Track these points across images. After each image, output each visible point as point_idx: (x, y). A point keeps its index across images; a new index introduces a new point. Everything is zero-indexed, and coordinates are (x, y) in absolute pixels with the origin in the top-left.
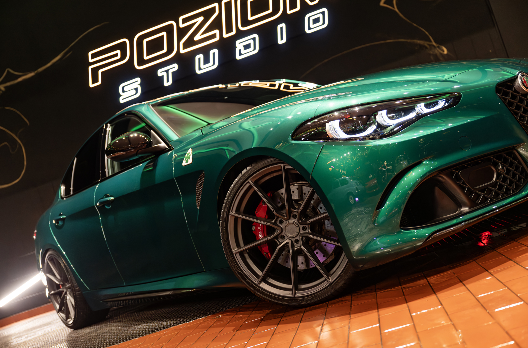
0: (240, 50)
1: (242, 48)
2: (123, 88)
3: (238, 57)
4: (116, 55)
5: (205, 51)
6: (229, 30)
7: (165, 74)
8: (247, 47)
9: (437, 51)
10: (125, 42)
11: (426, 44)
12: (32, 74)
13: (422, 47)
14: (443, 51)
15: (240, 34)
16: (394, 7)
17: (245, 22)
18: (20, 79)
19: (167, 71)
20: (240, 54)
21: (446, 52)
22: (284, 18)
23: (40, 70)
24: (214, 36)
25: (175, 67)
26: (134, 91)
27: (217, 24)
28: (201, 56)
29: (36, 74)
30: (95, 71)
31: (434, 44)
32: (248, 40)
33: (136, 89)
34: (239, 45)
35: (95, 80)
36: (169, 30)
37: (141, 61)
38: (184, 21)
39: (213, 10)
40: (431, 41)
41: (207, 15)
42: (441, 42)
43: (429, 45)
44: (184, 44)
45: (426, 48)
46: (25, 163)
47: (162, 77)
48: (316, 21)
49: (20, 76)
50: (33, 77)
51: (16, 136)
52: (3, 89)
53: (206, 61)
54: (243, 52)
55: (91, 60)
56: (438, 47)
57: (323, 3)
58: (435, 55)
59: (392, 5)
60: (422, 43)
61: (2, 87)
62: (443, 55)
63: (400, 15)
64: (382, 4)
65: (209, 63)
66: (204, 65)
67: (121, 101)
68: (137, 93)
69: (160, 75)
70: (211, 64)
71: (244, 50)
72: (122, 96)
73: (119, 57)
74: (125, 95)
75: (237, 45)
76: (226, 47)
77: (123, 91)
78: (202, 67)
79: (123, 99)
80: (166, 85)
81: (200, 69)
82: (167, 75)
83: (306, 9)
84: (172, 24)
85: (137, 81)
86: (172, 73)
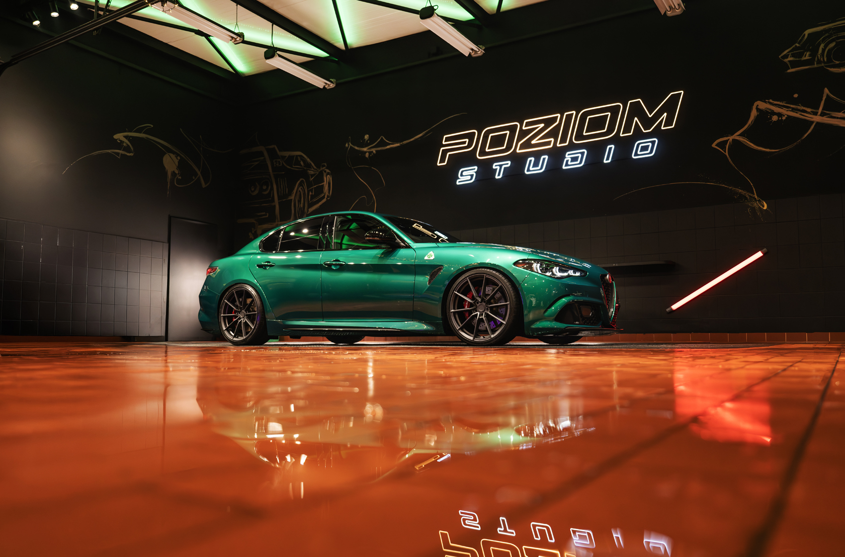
0: (567, 161)
1: (570, 159)
2: (462, 172)
3: (564, 167)
4: (464, 143)
5: (537, 155)
6: (563, 140)
7: (498, 168)
8: (574, 159)
9: (756, 205)
10: (475, 133)
11: (747, 195)
12: (398, 145)
13: (742, 197)
14: (763, 207)
15: (572, 147)
16: (725, 152)
17: (579, 136)
18: (388, 147)
19: (501, 166)
21: (765, 208)
22: (616, 140)
23: (405, 142)
24: (549, 143)
25: (508, 163)
26: (470, 177)
27: (554, 134)
28: (533, 159)
29: (401, 146)
30: (445, 152)
31: (756, 197)
32: (576, 153)
33: (472, 176)
34: (568, 156)
35: (442, 161)
36: (513, 129)
37: (482, 152)
38: (528, 124)
39: (555, 119)
40: (754, 194)
41: (548, 123)
42: (763, 197)
43: (750, 196)
44: (521, 145)
45: (746, 198)
47: (496, 169)
48: (645, 148)
49: (389, 144)
50: (398, 146)
51: (374, 193)
52: (374, 152)
53: (536, 165)
54: (569, 163)
55: (444, 143)
56: (759, 201)
57: (657, 133)
58: (753, 209)
59: (724, 148)
60: (743, 192)
61: (374, 150)
62: (761, 210)
63: (730, 160)
64: (714, 145)
65: (538, 166)
66: (533, 167)
67: (458, 183)
68: (471, 179)
69: (494, 167)
70: (539, 168)
71: (571, 161)
72: (459, 179)
73: (466, 145)
74: (462, 178)
75: (567, 156)
76: (557, 155)
77: (462, 175)
78: (531, 169)
79: (459, 182)
80: (497, 177)
81: (528, 170)
82: (500, 169)
83: (639, 135)
84: (517, 125)
85: (475, 169)
86: (505, 168)
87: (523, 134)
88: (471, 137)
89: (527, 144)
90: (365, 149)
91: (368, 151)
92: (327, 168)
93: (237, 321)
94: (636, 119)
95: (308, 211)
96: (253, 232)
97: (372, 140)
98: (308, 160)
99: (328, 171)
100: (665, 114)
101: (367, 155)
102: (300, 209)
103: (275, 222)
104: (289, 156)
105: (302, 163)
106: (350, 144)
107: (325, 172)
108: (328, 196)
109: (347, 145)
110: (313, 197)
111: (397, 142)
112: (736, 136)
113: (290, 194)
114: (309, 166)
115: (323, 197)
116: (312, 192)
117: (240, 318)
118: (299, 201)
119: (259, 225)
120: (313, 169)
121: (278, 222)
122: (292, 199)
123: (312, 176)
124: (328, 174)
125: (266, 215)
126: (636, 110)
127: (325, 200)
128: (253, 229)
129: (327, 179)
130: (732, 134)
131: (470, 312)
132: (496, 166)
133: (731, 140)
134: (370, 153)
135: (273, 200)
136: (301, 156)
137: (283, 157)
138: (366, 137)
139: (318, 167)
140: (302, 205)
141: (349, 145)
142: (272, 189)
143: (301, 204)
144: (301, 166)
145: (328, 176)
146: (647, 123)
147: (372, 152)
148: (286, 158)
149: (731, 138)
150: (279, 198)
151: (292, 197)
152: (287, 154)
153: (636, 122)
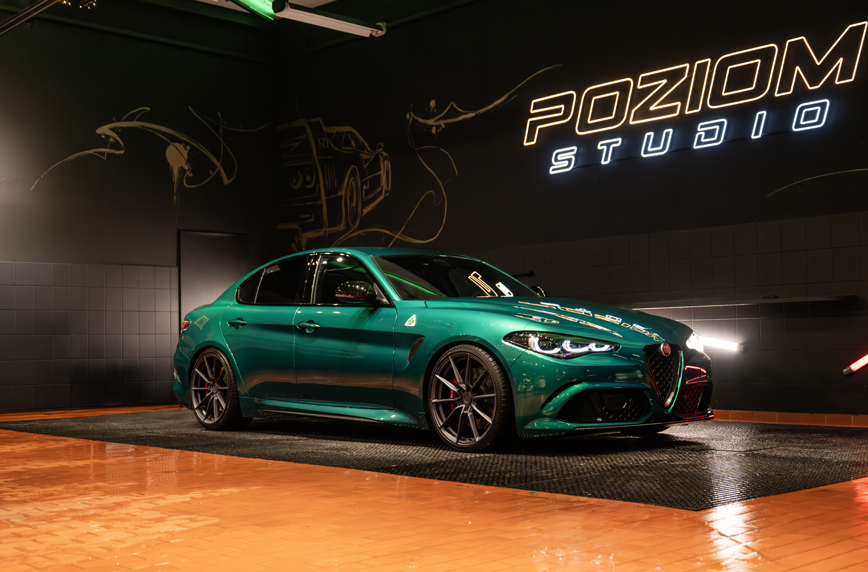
0: (700, 137)
1: (703, 134)
2: (557, 155)
3: (695, 147)
4: (559, 110)
5: (658, 128)
6: (693, 105)
7: (605, 148)
8: (709, 134)
10: (572, 95)
12: (474, 114)
15: (707, 114)
17: (717, 98)
18: (461, 118)
19: (608, 145)
20: (699, 143)
22: (769, 103)
23: (482, 111)
24: (674, 110)
26: (567, 163)
27: (680, 95)
28: (652, 134)
29: (477, 115)
30: (534, 125)
32: (712, 124)
33: (570, 160)
34: (701, 130)
35: (531, 138)
36: (624, 88)
38: (644, 81)
39: (680, 73)
41: (673, 77)
44: (635, 112)
46: (444, 221)
47: (603, 150)
48: (810, 116)
49: (462, 114)
50: (473, 117)
51: (443, 185)
52: (443, 125)
53: (656, 143)
54: (703, 140)
55: (532, 112)
57: (829, 90)
61: (442, 123)
65: (659, 146)
66: (652, 147)
67: (551, 172)
68: (568, 166)
69: (599, 148)
70: (661, 148)
71: (706, 137)
72: (553, 165)
73: (561, 114)
74: (556, 165)
75: (699, 129)
76: (686, 126)
77: (556, 160)
78: (650, 149)
79: (553, 170)
80: (603, 163)
81: (646, 152)
82: (608, 150)
83: (802, 94)
84: (629, 82)
85: (573, 150)
86: (614, 148)
88: (567, 100)
89: (644, 112)
90: (431, 122)
91: (435, 124)
92: (384, 150)
93: (209, 397)
94: (798, 68)
95: (362, 212)
96: (297, 242)
97: (440, 108)
98: (361, 138)
99: (385, 154)
100: (841, 60)
101: (434, 130)
102: (352, 209)
103: (322, 228)
104: (337, 133)
105: (353, 143)
106: (413, 115)
107: (382, 155)
108: (386, 192)
109: (408, 116)
110: (368, 192)
111: (472, 110)
113: (339, 188)
114: (361, 147)
115: (380, 193)
116: (366, 186)
117: (212, 394)
118: (351, 198)
119: (304, 232)
120: (366, 152)
121: (326, 228)
122: (342, 196)
123: (366, 161)
124: (386, 158)
125: (311, 218)
126: (798, 55)
127: (382, 197)
128: (296, 238)
129: (385, 166)
131: (455, 404)
132: (602, 145)
134: (438, 127)
135: (319, 198)
136: (351, 133)
137: (330, 135)
138: (433, 103)
139: (374, 147)
140: (354, 204)
141: (410, 115)
142: (318, 181)
143: (353, 202)
144: (352, 147)
145: (386, 161)
146: (814, 74)
147: (440, 126)
148: (334, 135)
150: (327, 194)
151: (342, 193)
152: (334, 130)
153: (798, 71)
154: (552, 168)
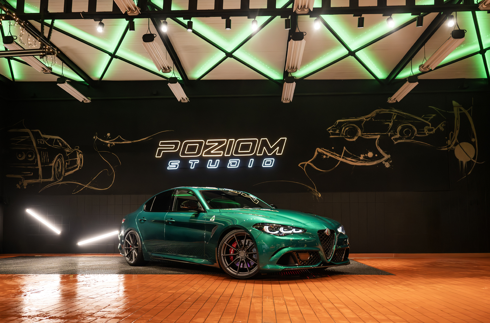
0: (230, 164)
1: (231, 163)
2: (171, 163)
3: (228, 167)
4: (173, 147)
5: (214, 159)
6: (228, 153)
7: (192, 163)
8: (233, 164)
9: (316, 194)
10: (178, 142)
11: (313, 189)
12: (131, 142)
13: (311, 190)
14: (319, 195)
15: (232, 157)
16: (304, 169)
17: (236, 152)
18: (123, 142)
19: (194, 162)
20: (230, 166)
21: (320, 196)
22: (254, 156)
23: (135, 141)
24: (220, 154)
25: (198, 161)
26: (175, 166)
27: (223, 149)
28: (211, 161)
30: (160, 151)
31: (316, 190)
32: (235, 161)
33: (177, 165)
34: (231, 161)
35: (159, 155)
36: (201, 144)
37: (183, 154)
38: (209, 142)
39: (224, 142)
41: (220, 143)
42: (319, 191)
43: (314, 190)
45: (312, 191)
46: (113, 182)
48: (268, 163)
49: (124, 141)
51: (113, 168)
52: (114, 144)
53: (213, 164)
54: (231, 165)
55: (160, 145)
56: (317, 193)
57: (274, 156)
58: (315, 196)
59: (303, 167)
60: (311, 188)
61: (114, 143)
62: (318, 197)
63: (306, 173)
64: (299, 165)
66: (211, 165)
67: (168, 169)
69: (190, 162)
70: (215, 166)
71: (232, 164)
73: (173, 148)
74: (171, 166)
75: (229, 161)
76: (224, 160)
77: (170, 164)
78: (210, 166)
79: (169, 168)
80: (191, 168)
81: (209, 166)
82: (193, 164)
83: (265, 156)
84: (203, 142)
85: (178, 162)
86: (196, 163)
87: (206, 147)
88: (176, 144)
89: (209, 153)
90: (107, 142)
91: (109, 143)
92: (79, 150)
94: (264, 148)
95: (65, 174)
96: (20, 184)
97: (112, 137)
98: (65, 143)
99: (80, 151)
100: (278, 148)
101: (109, 145)
102: (58, 172)
103: (38, 179)
104: (50, 139)
105: (60, 144)
106: (97, 137)
107: (78, 152)
108: (80, 167)
109: (94, 137)
110: (68, 166)
111: (130, 140)
112: (308, 162)
113: (51, 162)
114: (66, 147)
115: (77, 167)
116: (68, 163)
118: (58, 168)
119: (25, 180)
120: (69, 149)
121: (41, 179)
122: (52, 166)
123: (68, 153)
124: (80, 153)
125: (31, 174)
126: (264, 144)
127: (77, 169)
128: (20, 182)
129: (80, 157)
130: (307, 161)
132: (191, 162)
133: (306, 164)
134: (111, 144)
135: (37, 165)
136: (59, 140)
137: (45, 139)
138: (108, 134)
139: (73, 148)
140: (60, 170)
141: (96, 138)
142: (36, 157)
143: (59, 169)
144: (60, 146)
145: (80, 154)
146: (270, 151)
147: (112, 144)
148: (48, 139)
149: (306, 163)
150: (42, 164)
151: (53, 164)
152: (49, 137)
153: (264, 149)
154: (168, 167)
